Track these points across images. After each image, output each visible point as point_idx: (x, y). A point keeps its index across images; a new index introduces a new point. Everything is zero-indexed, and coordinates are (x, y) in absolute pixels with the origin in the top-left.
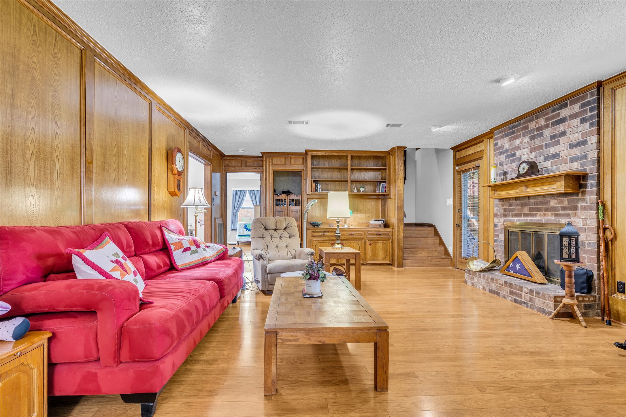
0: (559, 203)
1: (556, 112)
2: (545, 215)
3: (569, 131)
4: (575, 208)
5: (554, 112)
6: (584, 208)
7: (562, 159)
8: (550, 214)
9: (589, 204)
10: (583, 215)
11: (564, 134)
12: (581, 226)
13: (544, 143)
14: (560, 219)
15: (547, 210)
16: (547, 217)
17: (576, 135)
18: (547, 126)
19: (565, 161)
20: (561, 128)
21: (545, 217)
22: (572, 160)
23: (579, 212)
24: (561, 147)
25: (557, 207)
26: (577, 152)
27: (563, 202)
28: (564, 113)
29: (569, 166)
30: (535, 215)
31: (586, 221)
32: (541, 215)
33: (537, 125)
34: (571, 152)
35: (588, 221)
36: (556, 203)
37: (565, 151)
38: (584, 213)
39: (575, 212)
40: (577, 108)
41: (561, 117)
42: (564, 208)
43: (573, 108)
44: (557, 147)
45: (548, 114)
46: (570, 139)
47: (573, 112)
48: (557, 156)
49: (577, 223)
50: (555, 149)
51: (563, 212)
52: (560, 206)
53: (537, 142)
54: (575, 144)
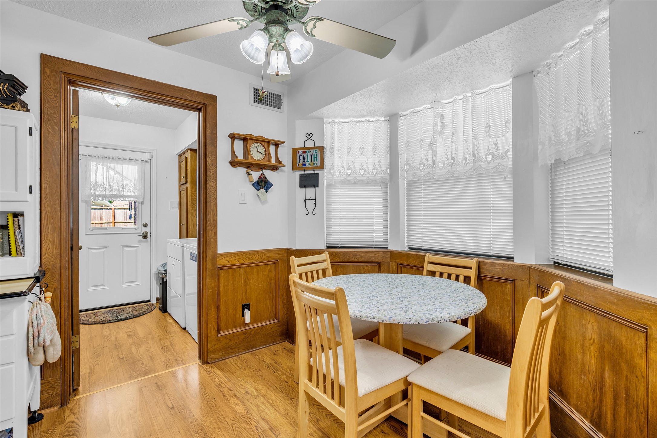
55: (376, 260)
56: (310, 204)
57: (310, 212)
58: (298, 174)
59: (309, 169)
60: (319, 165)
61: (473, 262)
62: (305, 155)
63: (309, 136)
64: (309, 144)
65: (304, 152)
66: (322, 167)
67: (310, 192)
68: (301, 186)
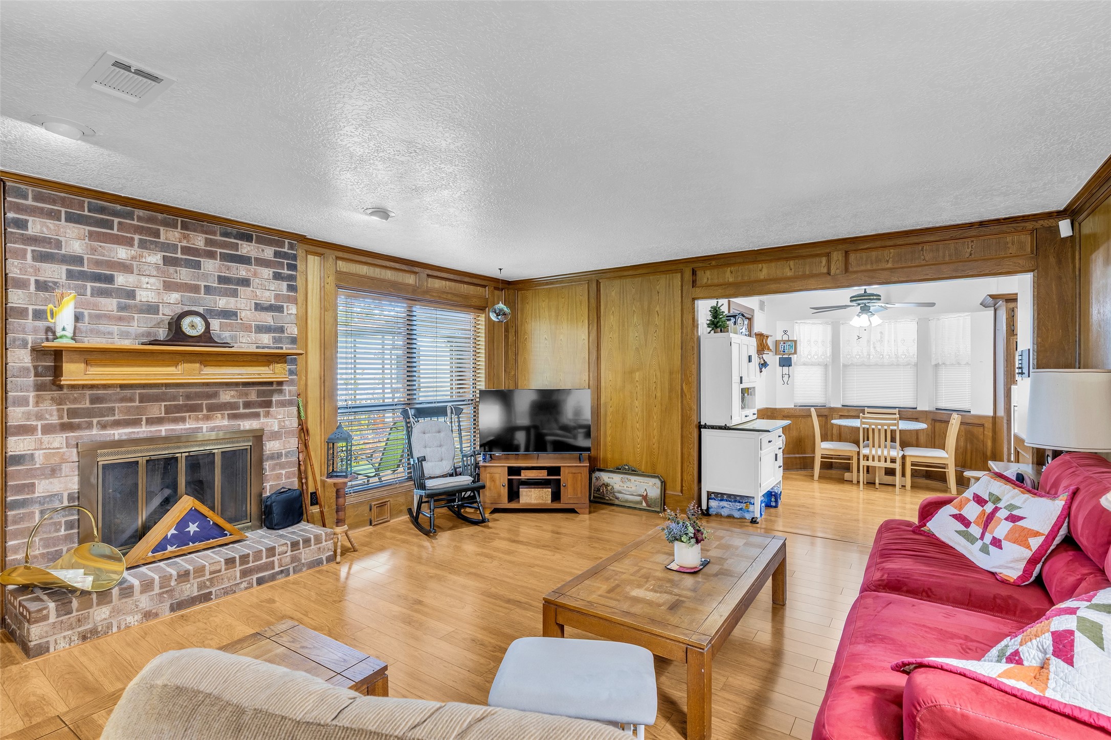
0: (240, 397)
1: (230, 238)
2: (207, 418)
3: (255, 282)
4: (268, 404)
5: (227, 237)
6: (282, 404)
7: (241, 323)
8: (219, 415)
9: (287, 398)
10: (280, 414)
11: (245, 282)
12: (276, 430)
13: (203, 284)
14: (241, 423)
15: (212, 408)
16: (213, 422)
17: (267, 294)
18: (211, 255)
19: (247, 328)
20: (242, 271)
21: (209, 422)
22: (261, 329)
23: (273, 410)
24: (241, 304)
25: (235, 402)
26: (268, 318)
27: (247, 395)
28: (246, 249)
29: (255, 338)
30: (183, 420)
31: (284, 421)
32: (197, 419)
33: (185, 241)
34: (257, 316)
35: (286, 422)
36: (233, 397)
37: (248, 312)
38: (281, 410)
39: (268, 409)
40: (268, 253)
41: (239, 253)
42: (247, 405)
43: (263, 250)
44: (232, 300)
45: (214, 233)
46: (256, 296)
47: (261, 256)
48: (231, 316)
49: (272, 426)
50: (227, 303)
51: (247, 411)
52: (241, 400)
53: (184, 275)
54: (265, 306)
55: (825, 414)
56: (786, 377)
57: (786, 383)
58: (778, 357)
59: (786, 354)
60: (793, 352)
61: (896, 411)
62: (785, 345)
63: (785, 332)
64: (785, 338)
65: (784, 343)
66: (795, 353)
67: (786, 369)
68: (780, 366)
